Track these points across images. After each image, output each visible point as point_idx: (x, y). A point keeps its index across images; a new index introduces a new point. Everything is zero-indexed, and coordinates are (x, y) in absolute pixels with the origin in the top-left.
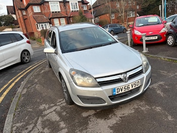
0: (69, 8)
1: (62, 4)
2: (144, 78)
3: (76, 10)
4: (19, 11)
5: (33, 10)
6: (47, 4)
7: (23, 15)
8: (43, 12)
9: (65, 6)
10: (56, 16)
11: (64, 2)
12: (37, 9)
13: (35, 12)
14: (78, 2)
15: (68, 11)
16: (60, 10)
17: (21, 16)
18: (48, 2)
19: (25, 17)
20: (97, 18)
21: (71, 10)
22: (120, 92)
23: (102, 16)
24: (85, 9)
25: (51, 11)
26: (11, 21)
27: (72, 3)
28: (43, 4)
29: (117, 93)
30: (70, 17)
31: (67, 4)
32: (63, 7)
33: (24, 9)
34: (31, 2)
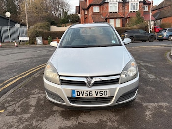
0: (128, 9)
1: (122, 5)
2: (116, 89)
3: (135, 11)
4: (83, 11)
5: (93, 11)
6: (106, 5)
7: (85, 15)
8: (102, 12)
9: (124, 6)
10: (112, 17)
11: (124, 3)
12: (96, 9)
13: (94, 12)
14: (140, 2)
15: (126, 11)
16: (117, 11)
17: (83, 15)
18: (108, 3)
19: (86, 16)
20: (159, 21)
21: (130, 10)
22: (81, 96)
23: (166, 18)
24: (147, 9)
25: (109, 11)
26: (76, 19)
27: (132, 4)
28: (103, 4)
29: (76, 96)
30: (126, 18)
31: (127, 4)
32: (121, 8)
33: (86, 10)
34: (93, 3)
